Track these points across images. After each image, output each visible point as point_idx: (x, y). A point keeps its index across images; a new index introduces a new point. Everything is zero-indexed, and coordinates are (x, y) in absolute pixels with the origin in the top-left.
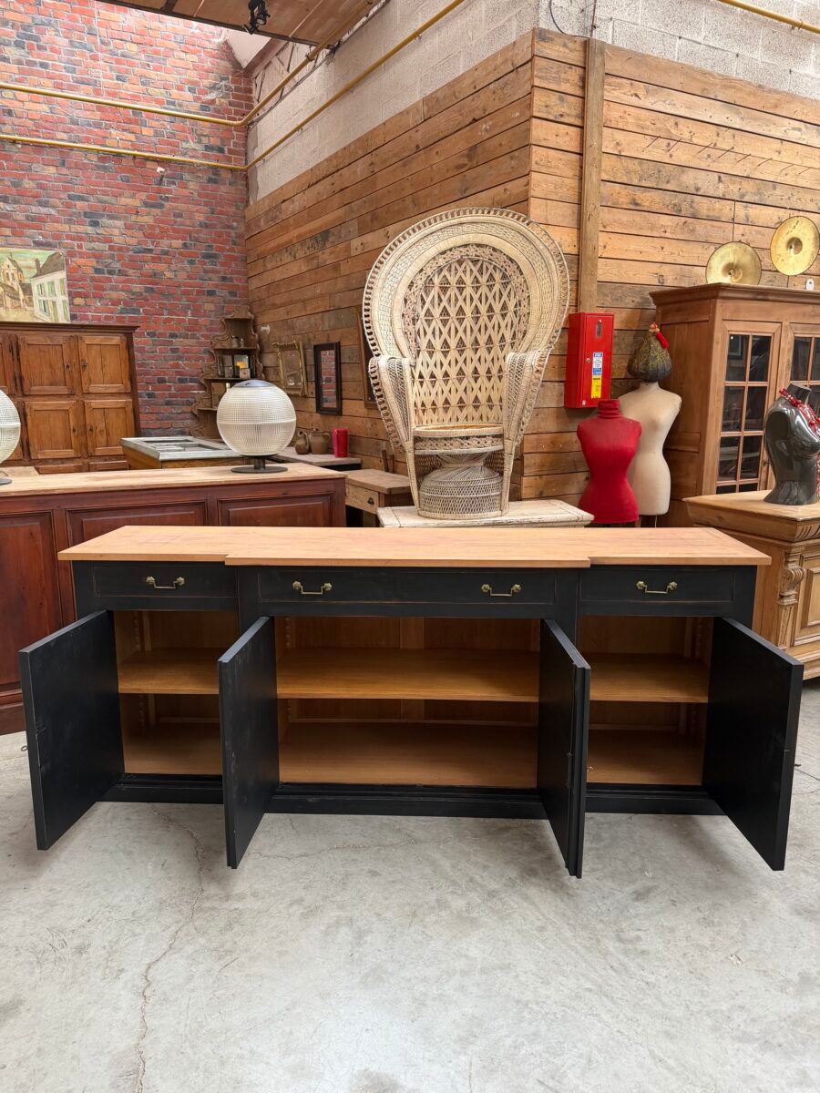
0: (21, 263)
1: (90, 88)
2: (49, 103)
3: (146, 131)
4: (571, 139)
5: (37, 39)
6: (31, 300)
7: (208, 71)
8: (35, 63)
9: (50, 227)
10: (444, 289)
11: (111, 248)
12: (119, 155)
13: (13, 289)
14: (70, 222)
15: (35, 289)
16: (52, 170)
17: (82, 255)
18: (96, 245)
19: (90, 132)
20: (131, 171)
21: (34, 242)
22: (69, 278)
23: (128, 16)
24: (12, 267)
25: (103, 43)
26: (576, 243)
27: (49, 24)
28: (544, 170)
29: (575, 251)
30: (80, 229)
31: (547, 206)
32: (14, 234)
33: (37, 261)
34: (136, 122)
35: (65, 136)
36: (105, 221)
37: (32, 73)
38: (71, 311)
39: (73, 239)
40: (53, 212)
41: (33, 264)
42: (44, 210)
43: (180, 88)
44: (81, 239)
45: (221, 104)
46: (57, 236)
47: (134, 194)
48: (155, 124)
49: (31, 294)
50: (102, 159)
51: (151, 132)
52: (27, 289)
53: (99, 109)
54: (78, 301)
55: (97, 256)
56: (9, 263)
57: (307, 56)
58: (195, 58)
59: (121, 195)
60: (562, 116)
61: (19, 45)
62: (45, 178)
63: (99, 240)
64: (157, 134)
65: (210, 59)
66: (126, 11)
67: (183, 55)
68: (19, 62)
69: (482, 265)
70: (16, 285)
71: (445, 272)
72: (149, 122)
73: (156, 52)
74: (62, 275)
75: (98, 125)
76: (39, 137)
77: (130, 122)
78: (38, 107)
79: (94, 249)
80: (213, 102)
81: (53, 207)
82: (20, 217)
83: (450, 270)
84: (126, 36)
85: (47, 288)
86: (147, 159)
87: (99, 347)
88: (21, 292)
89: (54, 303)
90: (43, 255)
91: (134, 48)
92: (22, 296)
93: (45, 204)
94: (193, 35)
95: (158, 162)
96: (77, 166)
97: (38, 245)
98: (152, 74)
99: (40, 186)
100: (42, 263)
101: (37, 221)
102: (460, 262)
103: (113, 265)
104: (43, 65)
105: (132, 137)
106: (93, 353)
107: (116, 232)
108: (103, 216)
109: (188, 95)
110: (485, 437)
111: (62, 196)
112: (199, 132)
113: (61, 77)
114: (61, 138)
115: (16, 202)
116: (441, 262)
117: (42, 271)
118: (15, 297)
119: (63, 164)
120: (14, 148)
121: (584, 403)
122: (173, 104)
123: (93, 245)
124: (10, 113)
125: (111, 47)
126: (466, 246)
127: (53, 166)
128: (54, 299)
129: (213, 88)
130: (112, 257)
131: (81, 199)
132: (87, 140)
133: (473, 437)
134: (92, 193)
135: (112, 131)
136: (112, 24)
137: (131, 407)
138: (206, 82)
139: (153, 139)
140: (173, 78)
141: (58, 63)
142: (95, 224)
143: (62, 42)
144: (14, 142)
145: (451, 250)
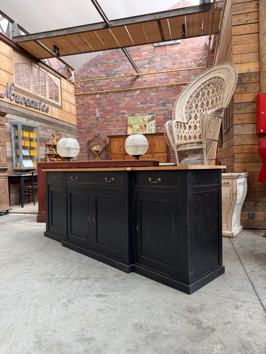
0: (144, 119)
1: (165, 69)
2: (155, 76)
3: (180, 77)
4: (253, 28)
5: (153, 61)
6: (146, 129)
7: (200, 55)
8: (152, 67)
9: (153, 109)
10: (203, 96)
11: (168, 112)
12: (172, 85)
13: (142, 126)
14: (158, 106)
15: (147, 126)
16: (154, 93)
17: (160, 115)
18: (164, 112)
19: (164, 81)
20: (175, 89)
21: (149, 113)
22: (156, 122)
23: (177, 47)
24: (143, 121)
25: (169, 56)
26: (258, 67)
27: (156, 56)
28: (238, 43)
29: (258, 70)
30: (160, 108)
31: (241, 56)
32: (144, 112)
33: (148, 118)
34: (177, 75)
35: (158, 84)
36: (167, 105)
37: (151, 70)
38: (156, 131)
39: (158, 111)
40: (154, 105)
41: (147, 119)
42: (151, 105)
43: (191, 62)
44: (160, 111)
45: (204, 63)
46: (154, 111)
47: (176, 96)
48: (183, 74)
49: (146, 127)
50: (167, 88)
51: (182, 77)
52: (145, 126)
53: (167, 74)
54: (159, 128)
55: (164, 115)
56: (142, 120)
57: (209, 39)
58: (196, 52)
59: (172, 96)
60: (247, 21)
61: (148, 64)
62: (152, 96)
63: (165, 110)
64: (183, 77)
65: (201, 51)
66: (176, 46)
67: (192, 53)
68: (148, 68)
69: (215, 84)
70: (143, 125)
71: (204, 90)
72: (181, 74)
73: (185, 54)
74: (154, 121)
75: (167, 79)
76: (152, 86)
77: (176, 75)
78: (152, 78)
79: (163, 113)
80: (201, 63)
81: (154, 103)
82: (146, 107)
83: (205, 89)
84: (176, 53)
85: (150, 125)
86: (180, 85)
87: (158, 140)
88: (144, 127)
89: (152, 129)
90: (150, 117)
91: (178, 55)
92: (144, 128)
93: (152, 103)
94: (196, 46)
95: (183, 85)
96: (161, 91)
97: (150, 114)
98: (183, 61)
99: (151, 99)
100: (150, 119)
101: (149, 108)
102: (208, 85)
103: (169, 117)
104: (154, 67)
105: (176, 80)
106: (157, 141)
107: (170, 107)
108: (167, 103)
109: (193, 63)
110: (193, 143)
111: (156, 100)
112: (196, 73)
113: (158, 69)
114: (157, 84)
115: (145, 104)
116: (202, 87)
117: (149, 121)
118: (142, 129)
119: (157, 91)
120: (145, 90)
121: (262, 131)
122: (189, 67)
123: (163, 112)
124: (145, 81)
125: (172, 57)
126: (211, 79)
127: (154, 92)
128: (152, 128)
129: (201, 59)
130: (168, 114)
131: (161, 100)
132: (164, 83)
133: (188, 143)
134: (164, 97)
135: (171, 79)
136: (172, 51)
137: (166, 156)
138: (199, 58)
139: (182, 79)
140: (190, 60)
141: (158, 66)
142: (164, 106)
143: (159, 59)
144: (145, 88)
145: (206, 82)
